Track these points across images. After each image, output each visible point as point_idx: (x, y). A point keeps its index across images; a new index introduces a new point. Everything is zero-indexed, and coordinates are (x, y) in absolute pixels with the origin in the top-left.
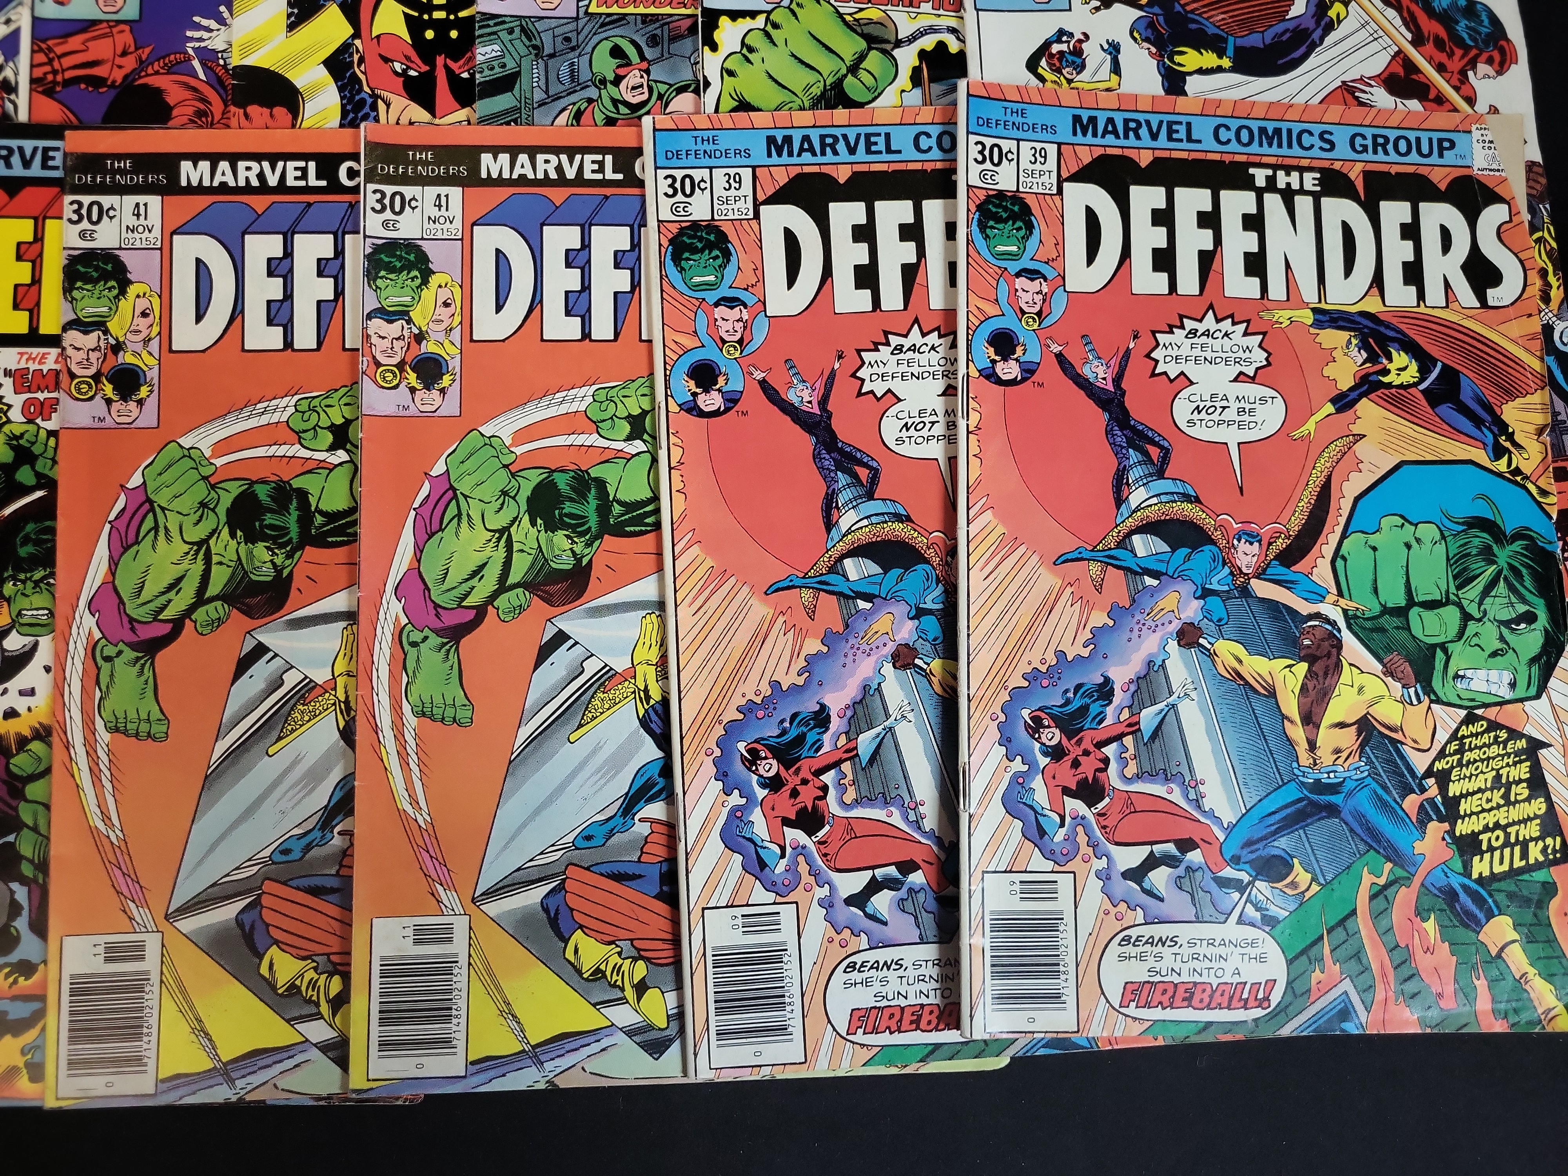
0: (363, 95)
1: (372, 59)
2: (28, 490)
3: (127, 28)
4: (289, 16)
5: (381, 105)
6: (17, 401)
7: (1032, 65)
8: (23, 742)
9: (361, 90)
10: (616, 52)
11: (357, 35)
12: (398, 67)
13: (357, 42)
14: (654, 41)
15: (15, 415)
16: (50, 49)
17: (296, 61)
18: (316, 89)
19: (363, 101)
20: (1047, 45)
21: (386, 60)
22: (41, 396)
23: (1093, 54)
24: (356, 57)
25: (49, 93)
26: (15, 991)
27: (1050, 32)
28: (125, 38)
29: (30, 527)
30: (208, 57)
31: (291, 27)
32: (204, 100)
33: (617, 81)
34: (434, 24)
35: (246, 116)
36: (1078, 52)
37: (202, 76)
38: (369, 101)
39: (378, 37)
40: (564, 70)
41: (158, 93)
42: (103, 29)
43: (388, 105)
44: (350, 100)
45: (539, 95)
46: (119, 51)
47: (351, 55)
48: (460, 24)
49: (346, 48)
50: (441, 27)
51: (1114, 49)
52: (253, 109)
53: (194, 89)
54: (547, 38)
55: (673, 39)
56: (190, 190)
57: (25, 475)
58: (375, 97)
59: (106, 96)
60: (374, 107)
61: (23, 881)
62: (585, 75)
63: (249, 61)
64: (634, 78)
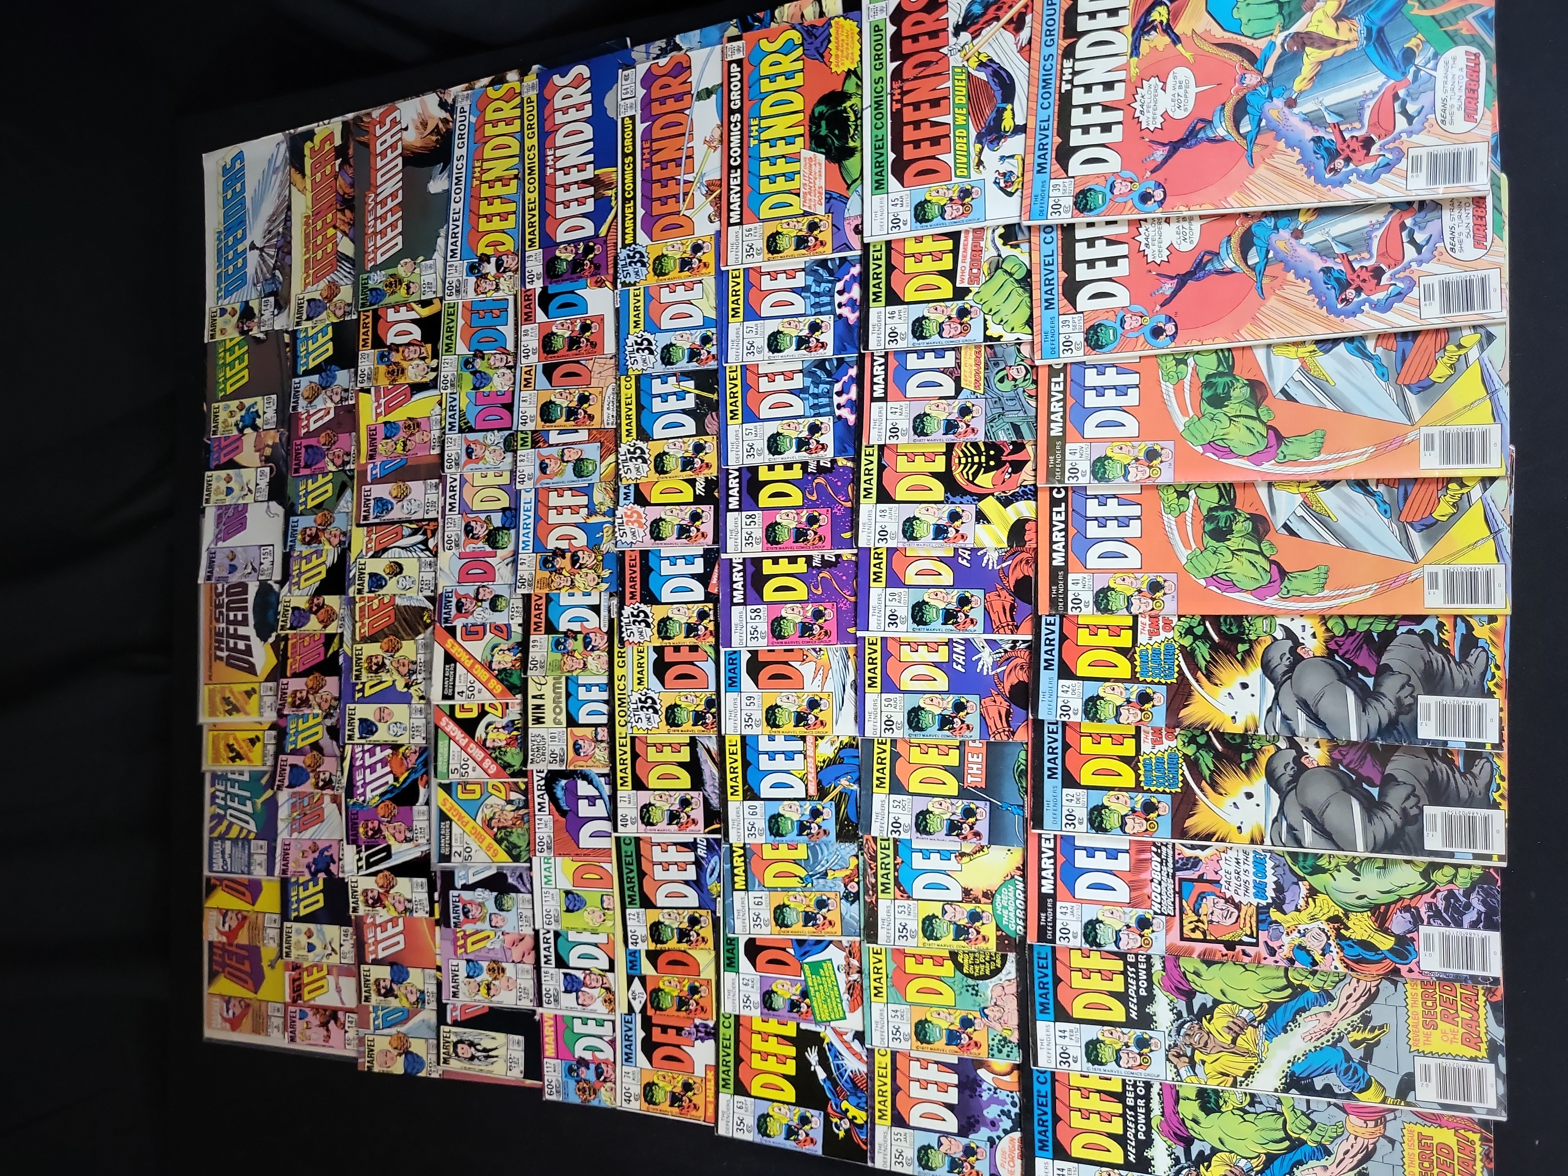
0: (1020, 491)
1: (1004, 487)
2: (1206, 628)
3: (988, 595)
6: (1163, 635)
7: (1010, 194)
8: (1328, 630)
9: (1017, 492)
10: (1001, 381)
11: (993, 495)
12: (1007, 476)
13: (996, 494)
14: (996, 364)
15: (1170, 635)
16: (998, 628)
17: (1004, 520)
18: (1017, 511)
19: (1023, 491)
20: (1001, 189)
21: (1004, 481)
22: (1161, 624)
23: (1005, 167)
24: (1003, 494)
25: (1017, 627)
26: (1451, 630)
27: (995, 187)
28: (992, 595)
29: (1223, 628)
30: (1001, 560)
31: (989, 522)
33: (1015, 380)
34: (987, 462)
36: (1004, 175)
37: (1010, 562)
38: (1022, 488)
39: (993, 485)
40: (1010, 403)
41: (1017, 581)
42: (988, 605)
44: (1023, 496)
45: (1021, 414)
46: (999, 598)
47: (1002, 497)
48: (987, 451)
49: (998, 499)
50: (989, 458)
51: (1003, 158)
52: (1026, 538)
53: (1016, 565)
54: (995, 411)
55: (995, 355)
56: (1066, 562)
57: (1199, 631)
58: (1020, 486)
59: (1018, 603)
61: (1397, 628)
62: (1012, 394)
63: (1005, 540)
64: (1013, 372)
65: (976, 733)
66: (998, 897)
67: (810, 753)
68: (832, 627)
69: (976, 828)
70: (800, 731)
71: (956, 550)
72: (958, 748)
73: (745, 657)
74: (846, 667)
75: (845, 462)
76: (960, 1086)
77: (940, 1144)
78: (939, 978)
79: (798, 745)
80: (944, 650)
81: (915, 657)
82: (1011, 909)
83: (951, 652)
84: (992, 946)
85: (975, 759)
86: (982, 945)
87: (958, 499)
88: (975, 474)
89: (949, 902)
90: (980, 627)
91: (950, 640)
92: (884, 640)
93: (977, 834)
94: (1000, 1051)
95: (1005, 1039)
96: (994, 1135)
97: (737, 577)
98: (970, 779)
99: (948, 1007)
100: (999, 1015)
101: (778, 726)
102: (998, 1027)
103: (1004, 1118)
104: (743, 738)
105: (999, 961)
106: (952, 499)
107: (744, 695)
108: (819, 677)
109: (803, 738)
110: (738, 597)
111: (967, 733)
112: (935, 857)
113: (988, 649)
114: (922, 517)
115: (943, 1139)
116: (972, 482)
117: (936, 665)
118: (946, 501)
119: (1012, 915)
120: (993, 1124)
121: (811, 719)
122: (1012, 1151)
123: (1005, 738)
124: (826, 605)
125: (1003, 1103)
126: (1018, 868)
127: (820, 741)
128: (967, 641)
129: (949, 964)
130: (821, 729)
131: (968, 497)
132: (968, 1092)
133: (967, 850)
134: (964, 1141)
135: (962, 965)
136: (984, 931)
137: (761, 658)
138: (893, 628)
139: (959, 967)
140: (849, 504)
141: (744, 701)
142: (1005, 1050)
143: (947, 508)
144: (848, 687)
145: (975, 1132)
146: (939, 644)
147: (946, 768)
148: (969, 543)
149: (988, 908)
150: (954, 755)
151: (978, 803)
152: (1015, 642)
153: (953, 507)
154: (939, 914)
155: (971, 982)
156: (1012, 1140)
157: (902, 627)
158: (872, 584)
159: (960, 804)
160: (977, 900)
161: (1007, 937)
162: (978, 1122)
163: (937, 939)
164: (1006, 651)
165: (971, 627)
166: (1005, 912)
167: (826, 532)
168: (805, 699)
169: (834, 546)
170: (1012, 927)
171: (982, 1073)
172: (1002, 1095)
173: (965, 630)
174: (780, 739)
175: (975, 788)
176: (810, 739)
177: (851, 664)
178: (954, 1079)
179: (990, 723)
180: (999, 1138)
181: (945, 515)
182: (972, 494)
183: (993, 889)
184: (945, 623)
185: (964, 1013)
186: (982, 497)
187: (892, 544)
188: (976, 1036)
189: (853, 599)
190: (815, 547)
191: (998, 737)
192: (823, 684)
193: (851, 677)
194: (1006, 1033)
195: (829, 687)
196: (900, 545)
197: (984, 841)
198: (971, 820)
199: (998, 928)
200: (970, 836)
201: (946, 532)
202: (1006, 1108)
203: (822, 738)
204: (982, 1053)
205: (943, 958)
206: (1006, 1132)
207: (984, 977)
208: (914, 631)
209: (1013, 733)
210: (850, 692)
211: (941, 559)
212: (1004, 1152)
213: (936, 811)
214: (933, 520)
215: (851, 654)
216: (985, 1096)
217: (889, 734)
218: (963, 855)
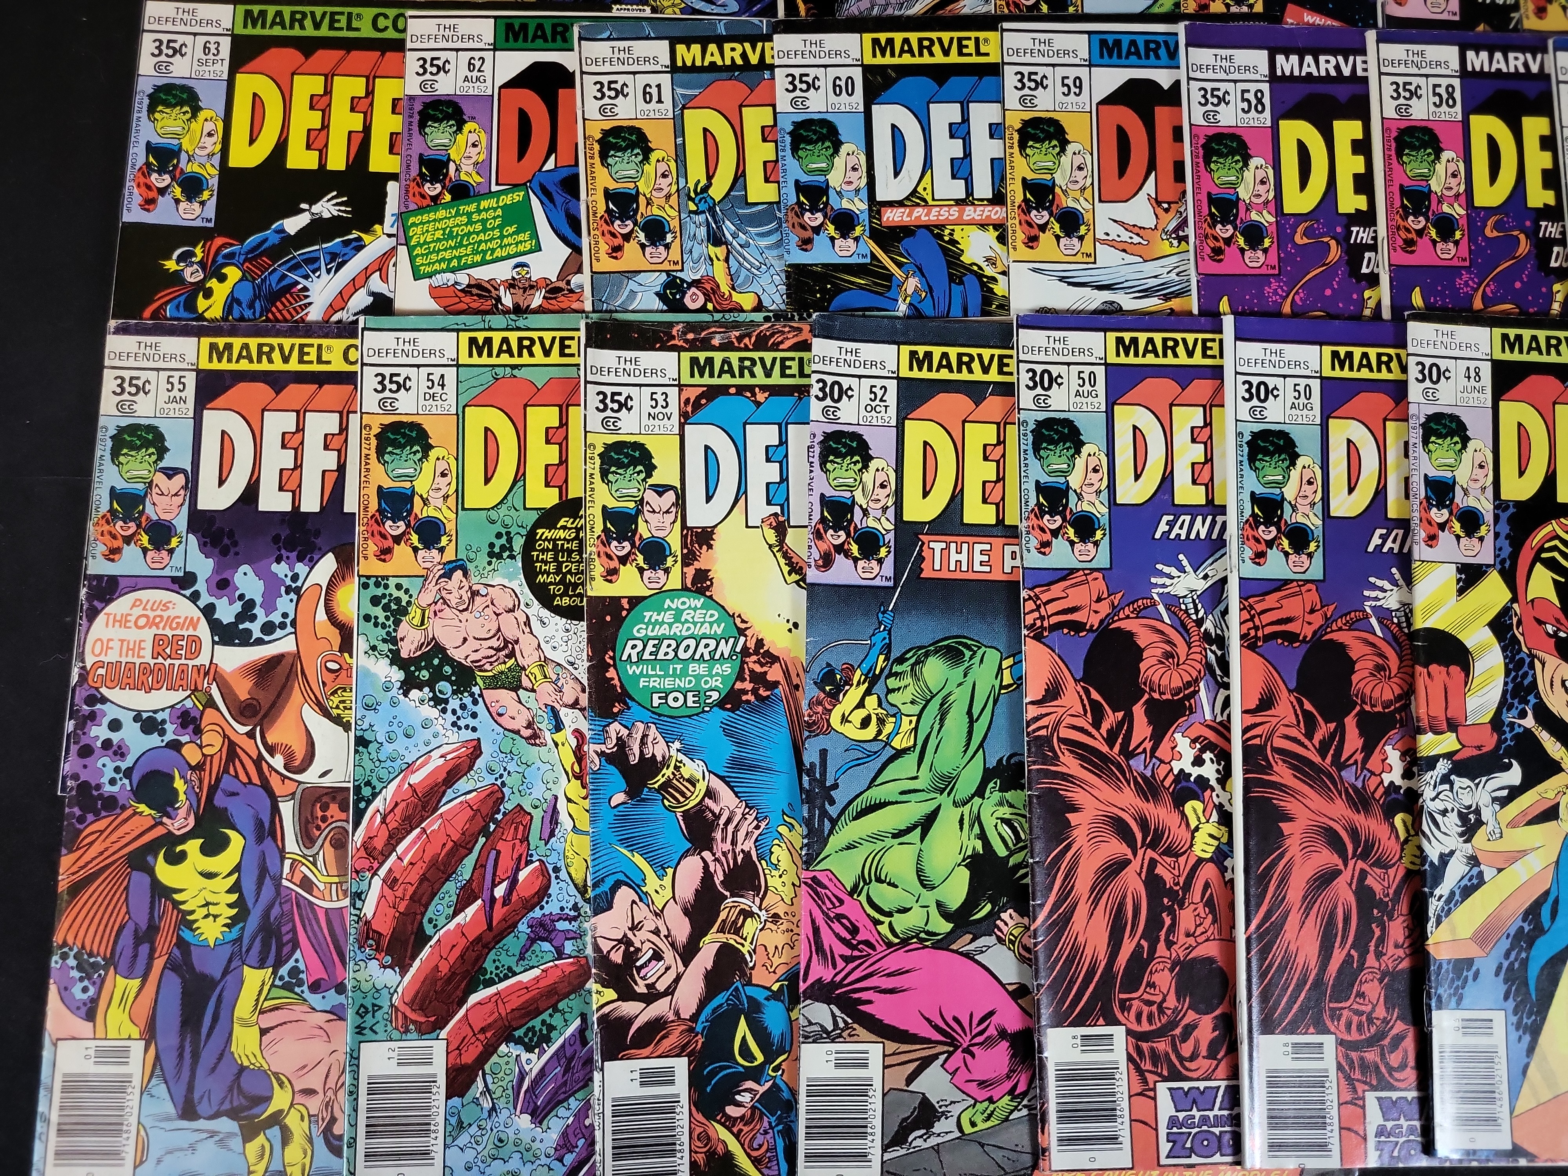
0: (1522, 655)
1: (1529, 622)
3: (1313, 587)
4: (1458, 581)
5: (1537, 663)
9: (1520, 650)
11: (1514, 600)
12: (1550, 629)
13: (1515, 606)
16: (1251, 606)
17: (1465, 623)
18: (1484, 648)
19: (1522, 660)
21: (1540, 622)
24: (1515, 620)
31: (1461, 592)
32: (1382, 655)
35: (1429, 674)
37: (1379, 633)
38: (1528, 660)
39: (1532, 601)
43: (1543, 664)
44: (1512, 659)
46: (1308, 609)
47: (1511, 618)
49: (1506, 611)
52: (1434, 668)
53: (1373, 645)
58: (1532, 656)
60: (1532, 666)
63: (1428, 624)
65: (1034, 560)
66: (699, 602)
67: (970, 213)
68: (1230, 265)
69: (840, 559)
70: (1016, 192)
71: (1404, 524)
72: (1000, 521)
73: (1164, 78)
74: (1147, 293)
75: (1560, 297)
76: (296, 516)
77: (170, 473)
78: (520, 476)
79: (983, 188)
80: (1196, 496)
81: (1181, 436)
82: (677, 629)
83: (1192, 510)
84: (599, 588)
85: (978, 558)
86: (598, 570)
87: (1504, 529)
88: (1552, 565)
89: (681, 502)
90: (1251, 571)
91: (1222, 510)
92: (1217, 373)
93: (827, 562)
94: (375, 601)
95: (404, 611)
96: (201, 586)
97: (1327, 65)
98: (938, 547)
99: (460, 493)
100: (453, 599)
101: (1023, 146)
102: (426, 598)
103: (238, 606)
104: (994, 70)
105: (566, 601)
106: (1504, 516)
107: (1083, 72)
108: (1125, 236)
109: (998, 199)
110: (1287, 65)
111: (1034, 543)
112: (772, 472)
113: (1201, 586)
114: (1467, 456)
115: (180, 480)
116: (1537, 559)
117: (1167, 480)
118: (1500, 504)
119: (664, 630)
120: (223, 585)
121: (1040, 217)
122: (169, 621)
123: (1029, 620)
124: (1273, 252)
125: (270, 607)
126: (760, 643)
127: (993, 234)
128: (1221, 543)
129: (550, 498)
130: (1021, 236)
131: (1507, 550)
132: (284, 533)
133: (792, 538)
134: (181, 523)
135: (552, 526)
136: (628, 572)
137: (1161, 113)
138: (1242, 390)
139: (548, 518)
140: (1478, 304)
141: (1072, 72)
142: (378, 612)
143: (1486, 507)
144: (1107, 296)
145: (203, 547)
146: (1209, 487)
147: (957, 498)
148: (1421, 551)
149: (674, 581)
150: (986, 515)
151: (889, 562)
152: (1221, 642)
153: (1489, 518)
154: (657, 478)
155: (518, 544)
156: (194, 624)
157: (1244, 409)
158: (1327, 350)
159: (885, 526)
160: (688, 559)
161: (619, 621)
162: (224, 552)
163: (604, 474)
164: (1200, 622)
165: (1248, 553)
166: (668, 617)
167: (1422, 256)
168: (1082, 206)
169: (1396, 271)
170: (639, 630)
171: (328, 564)
172: (285, 604)
173: (1244, 539)
174: (995, 148)
175: (921, 558)
176: (996, 213)
177: (1152, 303)
178: (311, 503)
179: (1056, 590)
180: (194, 598)
181: (1471, 502)
182: (1514, 557)
183: (715, 592)
184: (1255, 499)
185: (450, 527)
186: (1509, 577)
187: (1415, 392)
188: (402, 551)
189: (1287, 309)
190: (1393, 229)
191: (1030, 605)
192: (1112, 244)
193: (1128, 302)
194: (415, 614)
195: (1107, 256)
196: (1413, 409)
197: (813, 575)
198: (855, 549)
199: (635, 601)
200: (823, 546)
201: (1440, 506)
202: (258, 611)
203: (1002, 239)
204: (369, 565)
205: (563, 488)
206: (208, 611)
207: (530, 573)
208: (1239, 434)
209: (1038, 638)
210: (1095, 299)
211: (1380, 493)
212: (166, 606)
213: (868, 477)
214: (1462, 475)
215: (1175, 304)
216: (281, 569)
217: (1025, 379)
218: (781, 529)
